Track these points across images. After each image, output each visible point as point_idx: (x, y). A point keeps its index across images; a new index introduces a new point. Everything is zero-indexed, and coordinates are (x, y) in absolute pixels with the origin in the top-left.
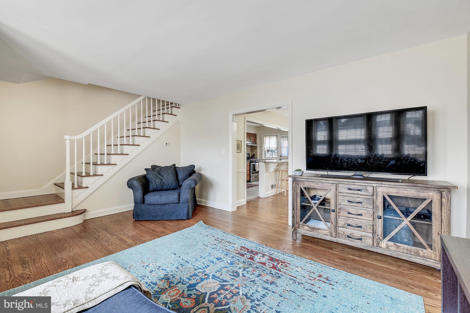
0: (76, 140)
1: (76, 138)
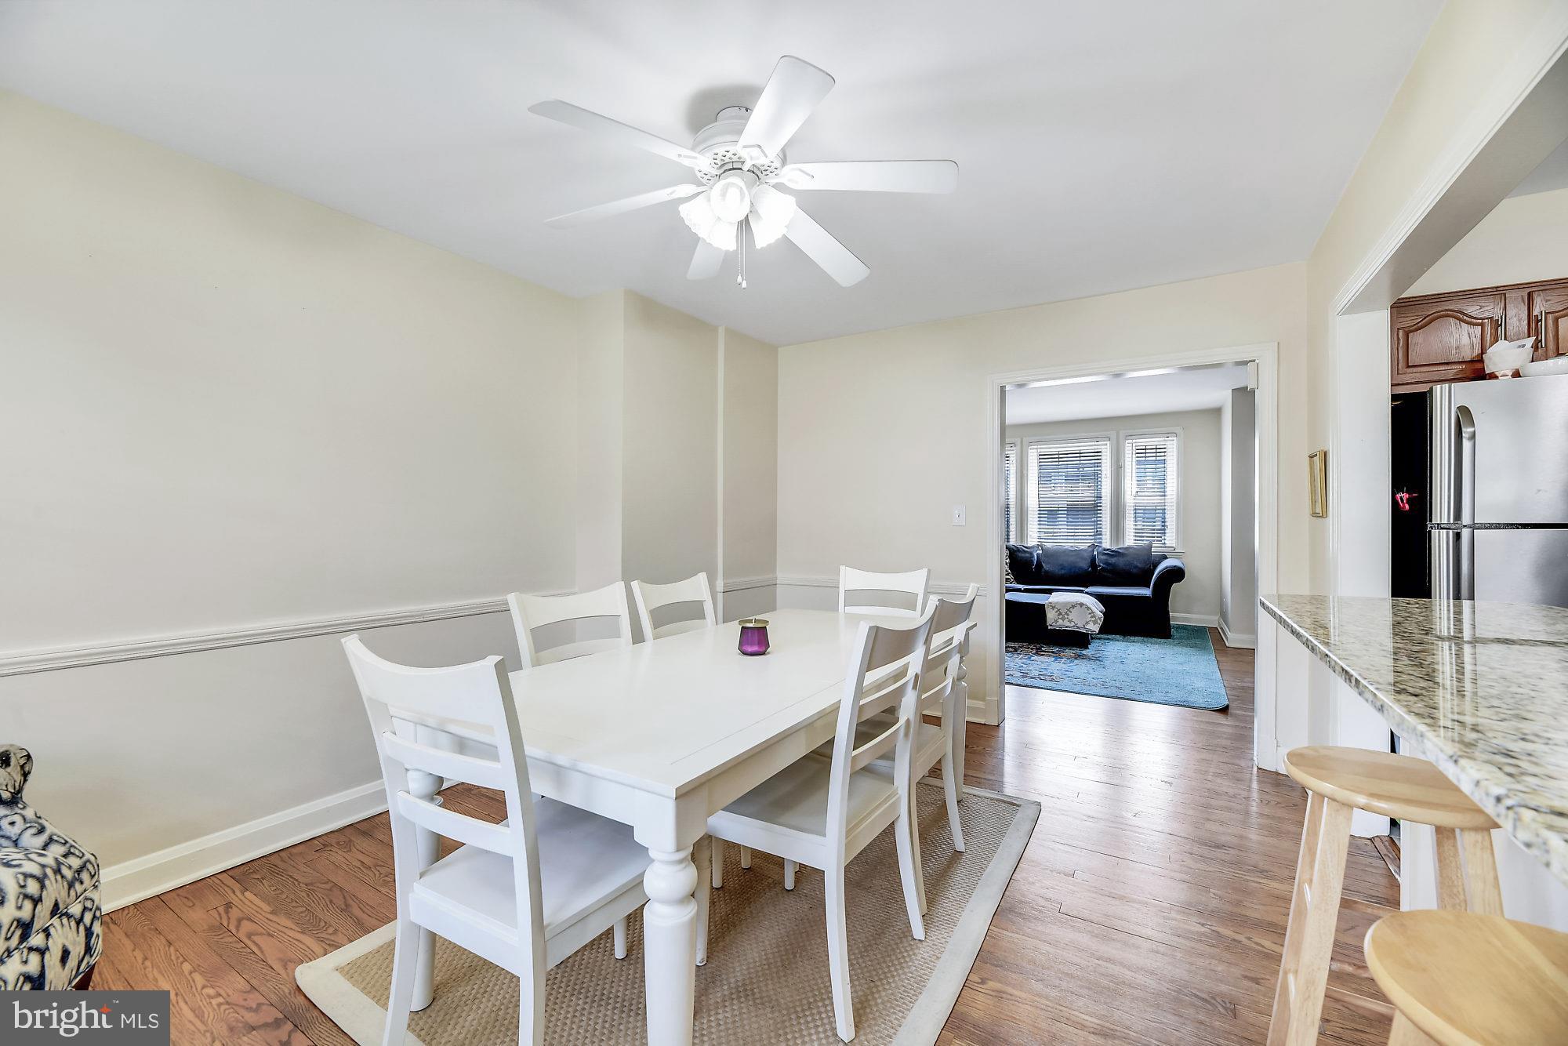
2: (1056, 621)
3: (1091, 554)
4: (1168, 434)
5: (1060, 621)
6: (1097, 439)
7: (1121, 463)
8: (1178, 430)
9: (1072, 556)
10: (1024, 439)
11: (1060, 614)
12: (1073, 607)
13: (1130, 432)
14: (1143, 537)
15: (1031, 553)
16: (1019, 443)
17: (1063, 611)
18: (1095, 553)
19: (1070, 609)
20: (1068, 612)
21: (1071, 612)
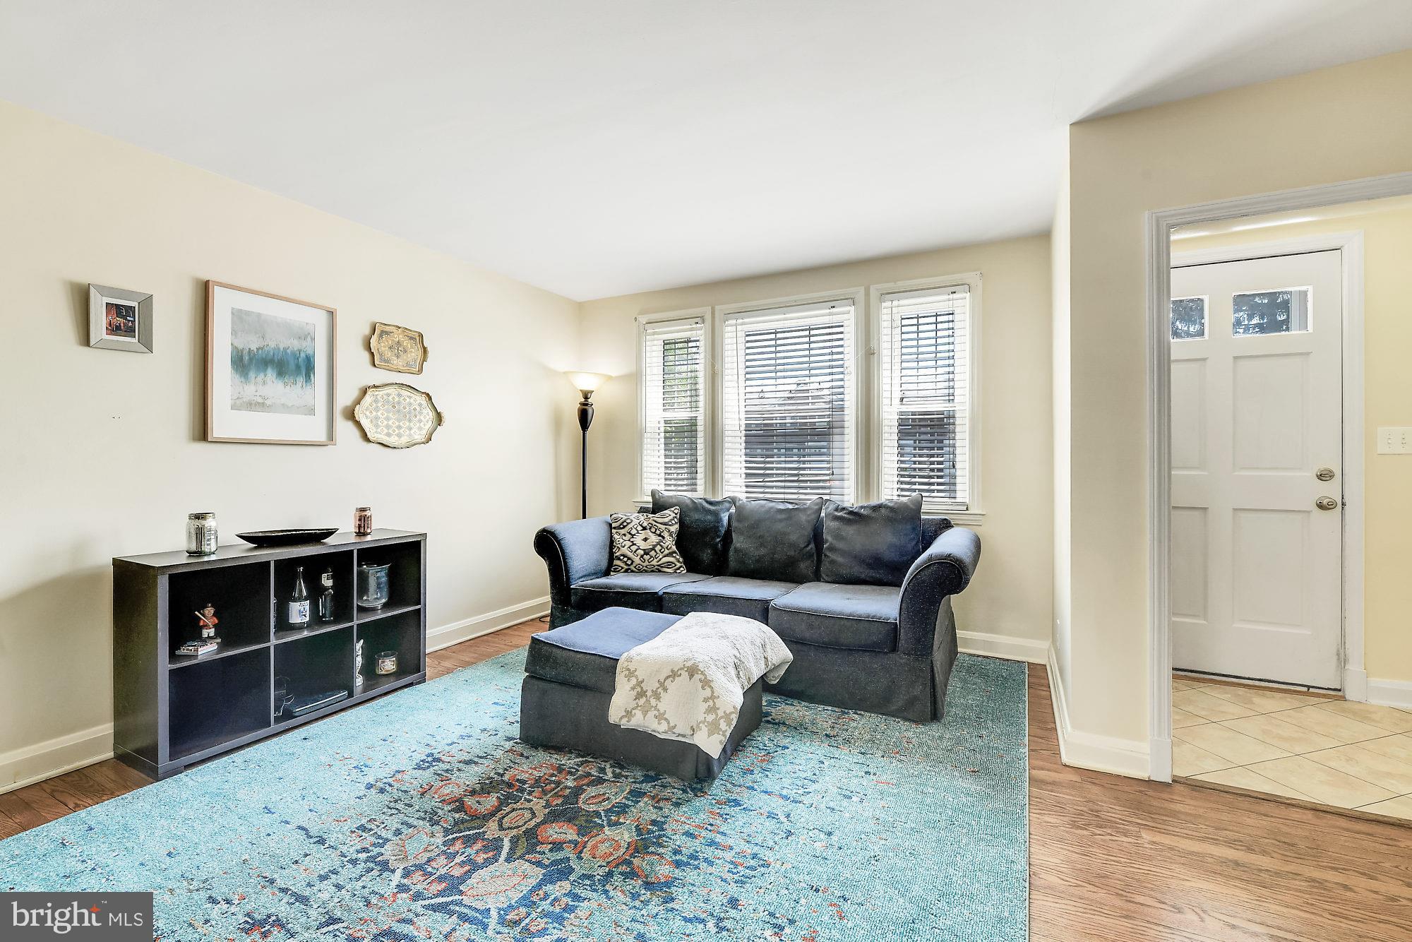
2: (629, 714)
3: (813, 517)
4: (953, 288)
5: (638, 713)
6: (832, 302)
7: (874, 344)
8: (971, 277)
9: (781, 521)
10: (717, 308)
11: (642, 694)
12: (674, 675)
13: (890, 286)
14: (914, 483)
15: (716, 514)
16: (708, 317)
17: (651, 686)
18: (823, 514)
19: (665, 680)
20: (660, 690)
21: (665, 690)
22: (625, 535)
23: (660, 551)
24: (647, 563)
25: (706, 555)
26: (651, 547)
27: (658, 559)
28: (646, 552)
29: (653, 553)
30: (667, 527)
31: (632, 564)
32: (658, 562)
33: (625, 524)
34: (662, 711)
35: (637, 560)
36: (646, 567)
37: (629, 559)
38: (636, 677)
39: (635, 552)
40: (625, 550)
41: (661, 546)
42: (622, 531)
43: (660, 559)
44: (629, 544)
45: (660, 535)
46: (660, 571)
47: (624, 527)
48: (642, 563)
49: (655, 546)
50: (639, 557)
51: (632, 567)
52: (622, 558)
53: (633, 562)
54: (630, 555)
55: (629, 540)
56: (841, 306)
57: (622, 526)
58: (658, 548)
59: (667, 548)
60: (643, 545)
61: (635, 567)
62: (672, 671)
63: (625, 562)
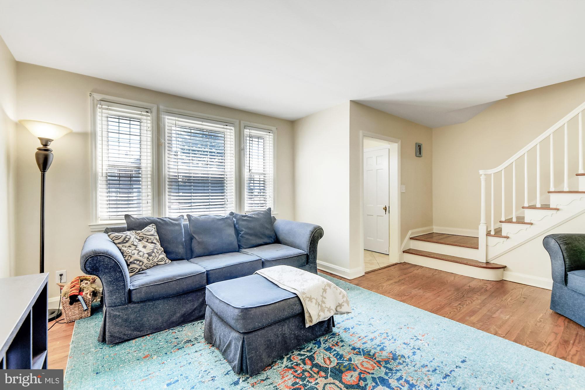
0: (492, 175)
1: (491, 171)
7: (243, 146)
12: (325, 291)
16: (154, 110)
17: (320, 299)
19: (323, 294)
20: (323, 299)
21: (325, 298)
22: (130, 246)
23: (157, 252)
24: (151, 261)
25: (181, 250)
26: (151, 251)
27: (157, 257)
28: (149, 255)
29: (153, 254)
30: (154, 237)
31: (142, 264)
32: (157, 259)
33: (127, 239)
34: (329, 307)
35: (145, 261)
36: (151, 264)
37: (140, 261)
38: (314, 298)
39: (143, 256)
40: (136, 257)
41: (156, 249)
42: (127, 244)
43: (158, 257)
44: (136, 252)
45: (152, 243)
46: (157, 265)
47: (127, 242)
48: (148, 262)
49: (153, 250)
50: (146, 259)
51: (143, 267)
52: (135, 262)
53: (143, 263)
54: (141, 259)
55: (135, 249)
56: (230, 126)
57: (125, 241)
58: (155, 251)
59: (160, 249)
60: (145, 251)
61: (145, 266)
62: (323, 289)
63: (139, 265)
